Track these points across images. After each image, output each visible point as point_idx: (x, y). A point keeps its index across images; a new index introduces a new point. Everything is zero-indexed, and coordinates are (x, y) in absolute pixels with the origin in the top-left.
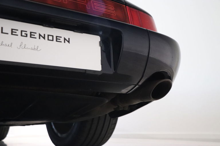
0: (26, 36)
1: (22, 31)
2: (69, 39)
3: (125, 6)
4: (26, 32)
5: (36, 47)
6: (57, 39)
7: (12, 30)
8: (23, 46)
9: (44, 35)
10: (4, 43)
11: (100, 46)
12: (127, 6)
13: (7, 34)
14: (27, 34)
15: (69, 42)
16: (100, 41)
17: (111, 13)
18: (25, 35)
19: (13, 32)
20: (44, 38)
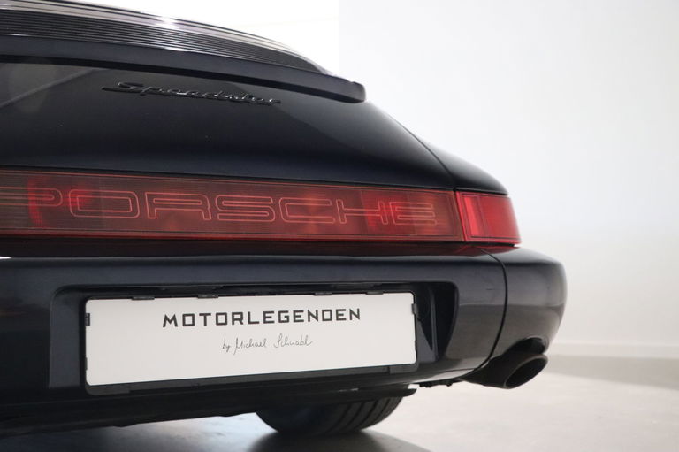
0: (288, 321)
1: (280, 312)
2: (358, 310)
3: (452, 193)
4: (287, 312)
5: (304, 340)
6: (338, 315)
7: (265, 313)
8: (283, 340)
9: (317, 311)
10: (253, 342)
11: (413, 313)
12: (458, 194)
13: (258, 323)
14: (287, 317)
15: (358, 316)
16: (412, 302)
17: (425, 222)
18: (286, 319)
19: (266, 317)
20: (316, 318)
